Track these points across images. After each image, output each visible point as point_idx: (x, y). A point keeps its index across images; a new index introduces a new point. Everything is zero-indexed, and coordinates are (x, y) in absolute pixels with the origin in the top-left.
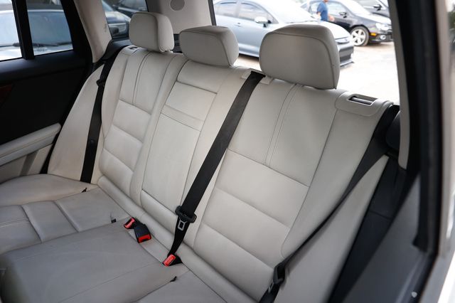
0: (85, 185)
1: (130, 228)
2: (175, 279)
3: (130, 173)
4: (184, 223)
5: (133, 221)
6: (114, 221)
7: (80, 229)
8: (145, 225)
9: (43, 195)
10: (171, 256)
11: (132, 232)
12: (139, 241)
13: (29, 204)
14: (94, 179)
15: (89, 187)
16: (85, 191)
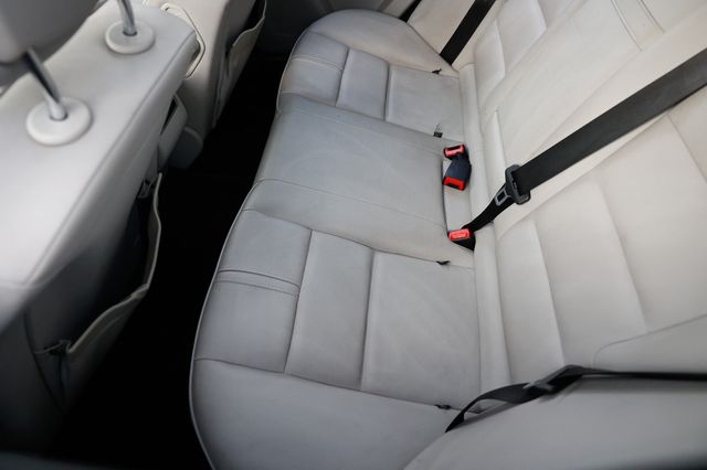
0: (442, 64)
1: (450, 157)
2: (445, 263)
3: (501, 74)
4: (507, 196)
5: (460, 150)
6: (439, 135)
7: (389, 118)
8: (470, 166)
9: (382, 48)
10: (467, 231)
11: (447, 164)
12: (445, 182)
13: (359, 51)
14: (458, 62)
15: (446, 70)
16: (437, 72)
